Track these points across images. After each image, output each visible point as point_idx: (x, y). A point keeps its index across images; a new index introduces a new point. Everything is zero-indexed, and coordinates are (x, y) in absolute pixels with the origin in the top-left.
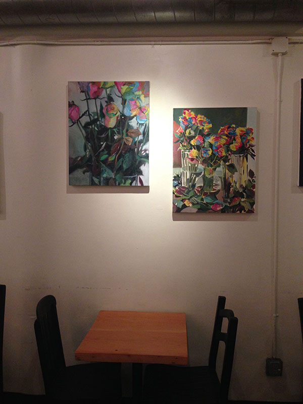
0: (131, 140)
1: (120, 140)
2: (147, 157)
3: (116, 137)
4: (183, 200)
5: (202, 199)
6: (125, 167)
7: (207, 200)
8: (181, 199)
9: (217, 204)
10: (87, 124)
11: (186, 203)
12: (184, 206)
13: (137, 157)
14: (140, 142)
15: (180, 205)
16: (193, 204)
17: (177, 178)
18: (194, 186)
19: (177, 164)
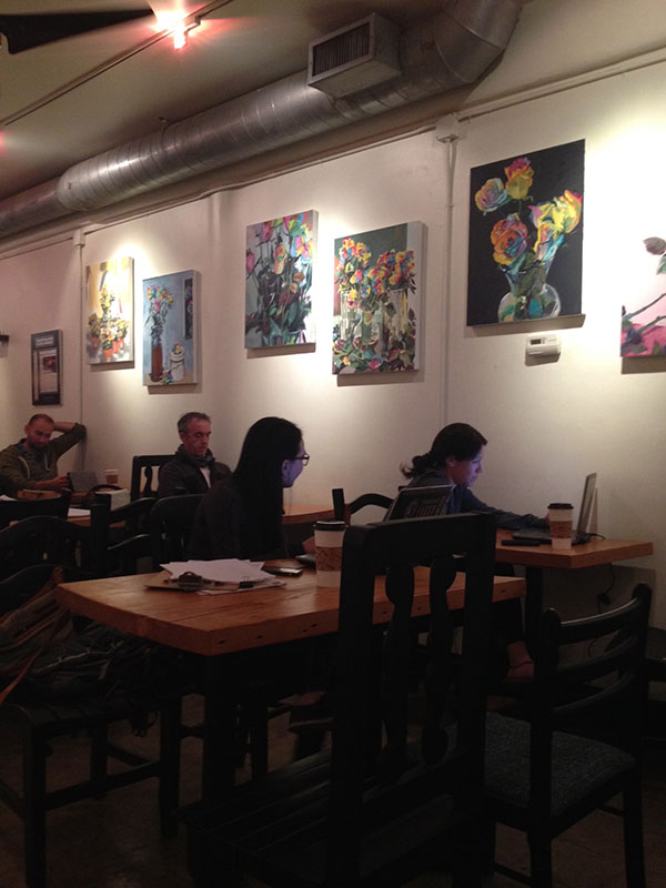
0: (296, 286)
1: (287, 286)
2: (309, 306)
3: (283, 285)
4: (342, 358)
5: (360, 355)
6: (290, 320)
7: (366, 356)
8: (339, 356)
9: (375, 360)
10: (261, 273)
11: (345, 361)
12: (343, 366)
13: (302, 308)
14: (304, 287)
15: (339, 366)
16: (352, 362)
17: (336, 329)
18: (352, 337)
19: (337, 312)
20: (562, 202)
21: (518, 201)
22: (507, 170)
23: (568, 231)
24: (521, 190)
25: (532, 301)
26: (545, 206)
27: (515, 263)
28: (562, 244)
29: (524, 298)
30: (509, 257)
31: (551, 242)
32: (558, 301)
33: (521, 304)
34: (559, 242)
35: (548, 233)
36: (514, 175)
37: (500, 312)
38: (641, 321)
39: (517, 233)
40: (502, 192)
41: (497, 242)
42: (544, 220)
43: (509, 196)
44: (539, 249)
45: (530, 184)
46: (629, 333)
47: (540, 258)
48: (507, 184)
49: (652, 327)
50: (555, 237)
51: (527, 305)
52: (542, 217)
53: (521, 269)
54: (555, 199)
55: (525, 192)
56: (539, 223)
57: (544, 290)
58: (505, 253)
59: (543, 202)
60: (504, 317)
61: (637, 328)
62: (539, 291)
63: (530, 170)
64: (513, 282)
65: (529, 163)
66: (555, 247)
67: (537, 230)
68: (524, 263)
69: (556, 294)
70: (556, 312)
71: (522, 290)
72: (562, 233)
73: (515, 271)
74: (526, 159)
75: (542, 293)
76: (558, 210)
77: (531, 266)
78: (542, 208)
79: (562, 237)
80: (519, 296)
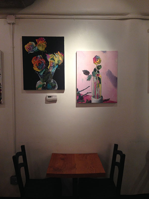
20: (57, 55)
21: (41, 51)
22: (37, 40)
23: (60, 64)
24: (42, 48)
25: (48, 84)
26: (51, 55)
27: (41, 72)
28: (58, 68)
29: (45, 83)
30: (39, 69)
31: (54, 66)
32: (57, 85)
33: (44, 84)
34: (57, 67)
35: (53, 64)
36: (39, 42)
37: (37, 86)
38: (83, 93)
39: (41, 62)
40: (35, 47)
41: (34, 63)
42: (51, 59)
43: (38, 49)
44: (50, 68)
45: (46, 47)
46: (79, 96)
47: (50, 71)
48: (37, 45)
49: (86, 95)
50: (55, 65)
51: (47, 85)
52: (50, 58)
53: (43, 73)
54: (55, 53)
55: (44, 49)
56: (49, 60)
57: (52, 81)
58: (37, 68)
59: (51, 54)
60: (38, 88)
61: (82, 95)
62: (50, 81)
63: (45, 42)
64: (41, 77)
65: (45, 40)
66: (55, 68)
67: (49, 62)
68: (45, 72)
69: (56, 83)
70: (57, 88)
71: (44, 80)
72: (57, 64)
73: (42, 74)
74: (44, 38)
75: (51, 82)
76: (56, 57)
77: (47, 73)
78: (50, 55)
79: (57, 66)
80: (43, 82)
